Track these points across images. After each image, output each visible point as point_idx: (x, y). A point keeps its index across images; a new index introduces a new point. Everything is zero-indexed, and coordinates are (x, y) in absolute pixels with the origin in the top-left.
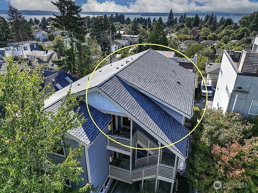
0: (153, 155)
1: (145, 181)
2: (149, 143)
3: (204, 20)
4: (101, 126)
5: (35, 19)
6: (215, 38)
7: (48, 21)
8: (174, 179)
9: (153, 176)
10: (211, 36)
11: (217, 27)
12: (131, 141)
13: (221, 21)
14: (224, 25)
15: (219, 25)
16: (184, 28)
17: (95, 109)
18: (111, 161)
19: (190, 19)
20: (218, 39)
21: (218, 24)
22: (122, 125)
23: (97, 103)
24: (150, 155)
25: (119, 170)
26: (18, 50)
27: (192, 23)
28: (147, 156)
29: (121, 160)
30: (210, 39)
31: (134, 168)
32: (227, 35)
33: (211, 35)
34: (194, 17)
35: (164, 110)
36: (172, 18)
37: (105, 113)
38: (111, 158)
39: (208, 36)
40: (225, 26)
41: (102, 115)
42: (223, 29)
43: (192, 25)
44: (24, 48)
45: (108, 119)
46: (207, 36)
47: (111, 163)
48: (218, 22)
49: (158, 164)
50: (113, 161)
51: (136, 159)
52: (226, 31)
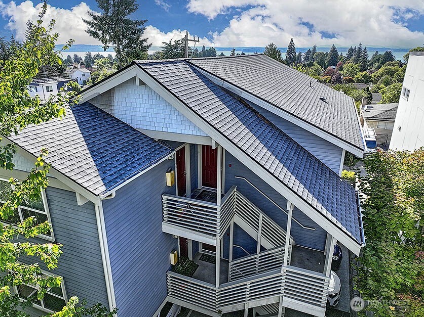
0: (271, 250)
1: (251, 310)
2: (261, 219)
3: (346, 56)
4: (144, 162)
5: (76, 56)
6: (367, 80)
7: (95, 58)
8: (324, 308)
9: (272, 300)
10: (360, 78)
11: (369, 66)
12: (219, 208)
13: (374, 57)
14: (380, 62)
15: (372, 64)
16: (313, 67)
17: (135, 130)
18: (173, 263)
19: (323, 56)
20: (372, 81)
21: (369, 61)
22: (200, 186)
23: (139, 114)
24: (263, 249)
25: (192, 283)
26: (37, 91)
27: (326, 61)
28: (255, 252)
29: (198, 266)
30: (359, 81)
31: (225, 280)
32: (388, 74)
33: (359, 75)
34: (329, 52)
35: (295, 143)
36: (294, 52)
37: (157, 138)
38: (172, 256)
39: (356, 76)
40: (383, 63)
41: (151, 142)
42: (379, 67)
43: (327, 64)
44: (47, 87)
45: (162, 152)
46: (353, 77)
47: (173, 268)
48: (369, 59)
49: (285, 268)
50: (177, 264)
51: (230, 260)
52: (386, 69)
